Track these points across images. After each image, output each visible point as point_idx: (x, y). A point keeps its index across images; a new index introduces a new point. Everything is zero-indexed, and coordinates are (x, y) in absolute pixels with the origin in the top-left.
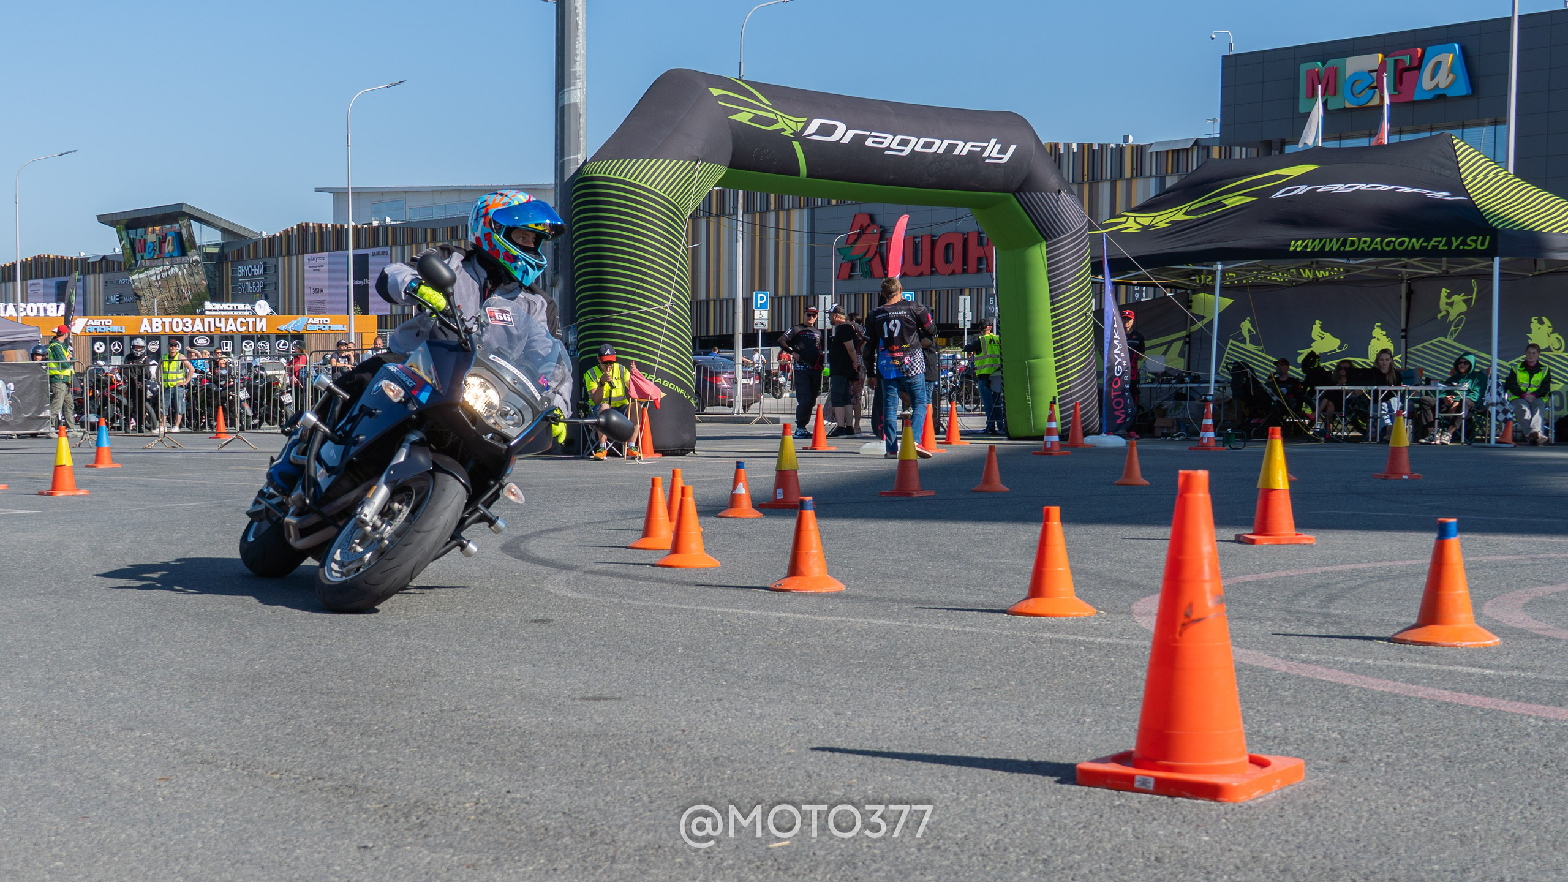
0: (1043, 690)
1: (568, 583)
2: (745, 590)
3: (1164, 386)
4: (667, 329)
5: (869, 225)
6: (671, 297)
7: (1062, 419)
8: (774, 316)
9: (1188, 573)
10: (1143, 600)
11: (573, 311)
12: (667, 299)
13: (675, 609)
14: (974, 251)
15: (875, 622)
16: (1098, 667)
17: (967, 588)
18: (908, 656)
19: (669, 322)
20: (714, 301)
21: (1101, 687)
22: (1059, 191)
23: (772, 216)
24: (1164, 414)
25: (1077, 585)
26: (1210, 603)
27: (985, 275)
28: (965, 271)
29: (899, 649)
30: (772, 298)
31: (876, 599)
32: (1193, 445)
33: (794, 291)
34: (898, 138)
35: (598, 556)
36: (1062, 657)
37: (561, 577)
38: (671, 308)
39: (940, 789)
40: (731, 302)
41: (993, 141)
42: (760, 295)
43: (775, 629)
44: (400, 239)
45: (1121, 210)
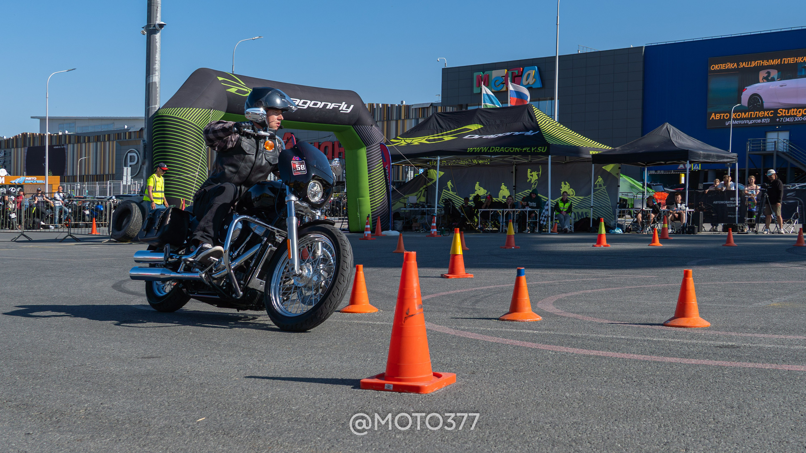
0: (351, 347)
3: (416, 209)
4: (196, 184)
7: (372, 224)
9: (407, 296)
12: (197, 171)
14: (337, 150)
16: (376, 335)
19: (197, 181)
21: (376, 344)
22: (372, 125)
24: (416, 221)
26: (417, 308)
32: (428, 234)
34: (302, 101)
36: (361, 331)
37: (140, 300)
38: (197, 175)
39: (301, 394)
41: (344, 103)
44: (72, 140)
45: (400, 133)
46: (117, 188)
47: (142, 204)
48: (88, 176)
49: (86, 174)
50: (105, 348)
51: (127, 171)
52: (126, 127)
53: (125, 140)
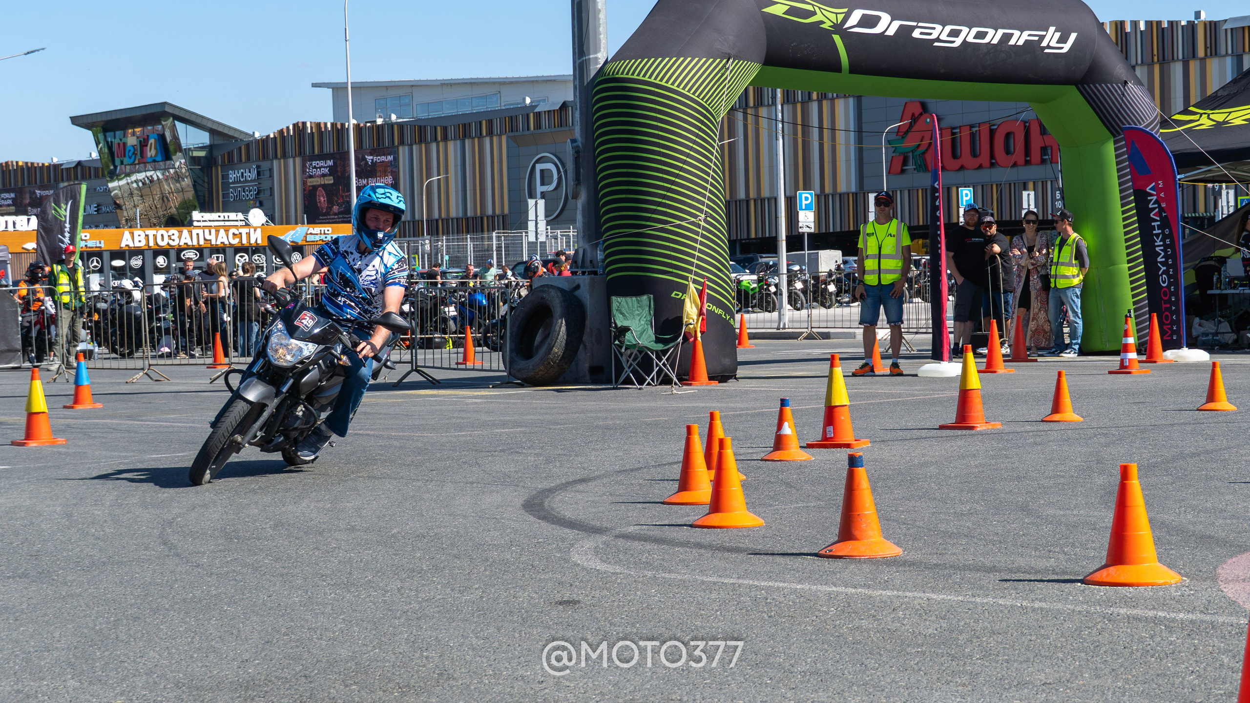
0: (1119, 684)
1: (596, 551)
2: (792, 558)
4: (702, 244)
5: (921, 114)
6: (705, 208)
7: (1138, 331)
8: (821, 217)
10: (1230, 561)
11: (598, 225)
12: (701, 211)
13: (715, 583)
14: (1037, 142)
15: (934, 596)
16: (1180, 652)
17: (1036, 549)
18: (972, 642)
19: (703, 236)
20: (755, 200)
21: (1183, 679)
22: (1126, 82)
23: (814, 106)
25: (1158, 541)
27: (1049, 166)
28: (1027, 163)
29: (961, 633)
30: (818, 197)
31: (936, 565)
33: (842, 188)
34: (948, 28)
35: (630, 514)
36: (1141, 640)
37: (589, 543)
38: (705, 221)
40: (773, 201)
41: (1052, 29)
42: (804, 196)
43: (824, 609)
44: (408, 138)
45: (1195, 98)
46: (513, 247)
47: (577, 293)
48: (447, 220)
49: (443, 215)
50: (522, 677)
51: (536, 209)
52: (528, 101)
53: (526, 132)
